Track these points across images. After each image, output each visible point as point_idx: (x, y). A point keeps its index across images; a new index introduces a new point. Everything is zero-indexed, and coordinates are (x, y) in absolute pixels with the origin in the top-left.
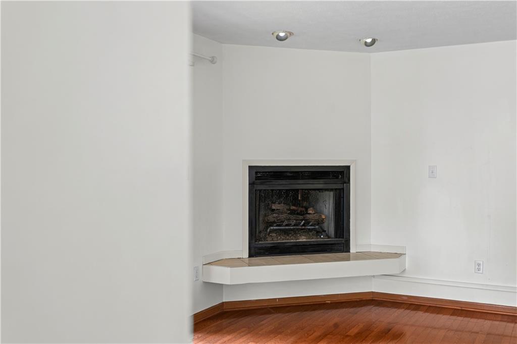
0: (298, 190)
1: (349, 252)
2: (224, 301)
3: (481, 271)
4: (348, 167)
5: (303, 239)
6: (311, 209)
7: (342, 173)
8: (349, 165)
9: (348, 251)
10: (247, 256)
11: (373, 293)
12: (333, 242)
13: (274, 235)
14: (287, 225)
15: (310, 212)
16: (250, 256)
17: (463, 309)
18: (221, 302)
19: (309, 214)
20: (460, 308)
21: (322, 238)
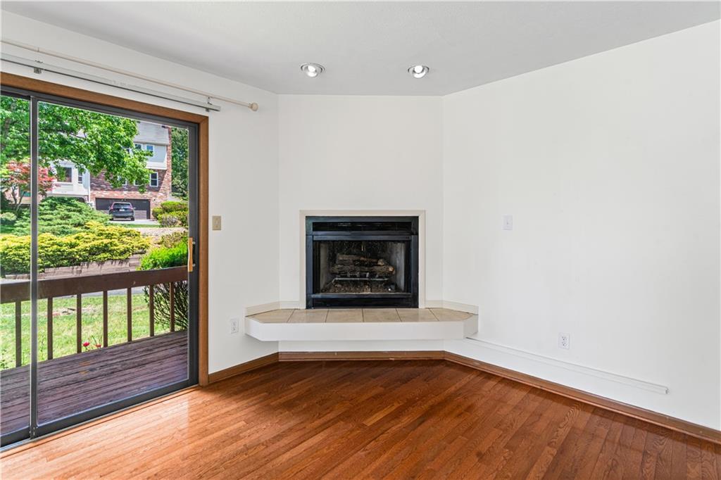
0: (361, 242)
1: (418, 307)
2: (280, 351)
3: (567, 347)
4: (417, 218)
5: (367, 292)
6: (381, 260)
7: (409, 224)
8: (417, 215)
9: (416, 306)
10: (305, 307)
11: (444, 352)
12: (402, 297)
13: (339, 286)
14: (351, 277)
15: (380, 263)
16: (308, 307)
17: (543, 389)
18: (276, 352)
19: (380, 265)
20: (539, 387)
21: (390, 292)
